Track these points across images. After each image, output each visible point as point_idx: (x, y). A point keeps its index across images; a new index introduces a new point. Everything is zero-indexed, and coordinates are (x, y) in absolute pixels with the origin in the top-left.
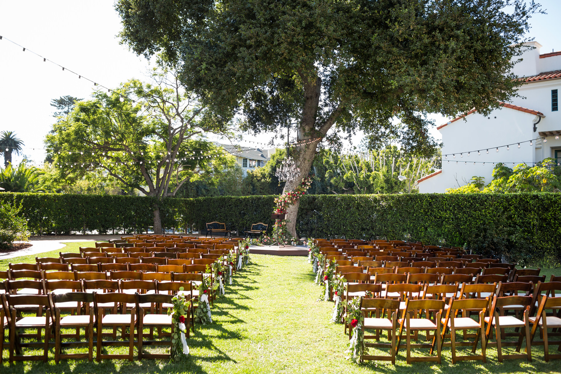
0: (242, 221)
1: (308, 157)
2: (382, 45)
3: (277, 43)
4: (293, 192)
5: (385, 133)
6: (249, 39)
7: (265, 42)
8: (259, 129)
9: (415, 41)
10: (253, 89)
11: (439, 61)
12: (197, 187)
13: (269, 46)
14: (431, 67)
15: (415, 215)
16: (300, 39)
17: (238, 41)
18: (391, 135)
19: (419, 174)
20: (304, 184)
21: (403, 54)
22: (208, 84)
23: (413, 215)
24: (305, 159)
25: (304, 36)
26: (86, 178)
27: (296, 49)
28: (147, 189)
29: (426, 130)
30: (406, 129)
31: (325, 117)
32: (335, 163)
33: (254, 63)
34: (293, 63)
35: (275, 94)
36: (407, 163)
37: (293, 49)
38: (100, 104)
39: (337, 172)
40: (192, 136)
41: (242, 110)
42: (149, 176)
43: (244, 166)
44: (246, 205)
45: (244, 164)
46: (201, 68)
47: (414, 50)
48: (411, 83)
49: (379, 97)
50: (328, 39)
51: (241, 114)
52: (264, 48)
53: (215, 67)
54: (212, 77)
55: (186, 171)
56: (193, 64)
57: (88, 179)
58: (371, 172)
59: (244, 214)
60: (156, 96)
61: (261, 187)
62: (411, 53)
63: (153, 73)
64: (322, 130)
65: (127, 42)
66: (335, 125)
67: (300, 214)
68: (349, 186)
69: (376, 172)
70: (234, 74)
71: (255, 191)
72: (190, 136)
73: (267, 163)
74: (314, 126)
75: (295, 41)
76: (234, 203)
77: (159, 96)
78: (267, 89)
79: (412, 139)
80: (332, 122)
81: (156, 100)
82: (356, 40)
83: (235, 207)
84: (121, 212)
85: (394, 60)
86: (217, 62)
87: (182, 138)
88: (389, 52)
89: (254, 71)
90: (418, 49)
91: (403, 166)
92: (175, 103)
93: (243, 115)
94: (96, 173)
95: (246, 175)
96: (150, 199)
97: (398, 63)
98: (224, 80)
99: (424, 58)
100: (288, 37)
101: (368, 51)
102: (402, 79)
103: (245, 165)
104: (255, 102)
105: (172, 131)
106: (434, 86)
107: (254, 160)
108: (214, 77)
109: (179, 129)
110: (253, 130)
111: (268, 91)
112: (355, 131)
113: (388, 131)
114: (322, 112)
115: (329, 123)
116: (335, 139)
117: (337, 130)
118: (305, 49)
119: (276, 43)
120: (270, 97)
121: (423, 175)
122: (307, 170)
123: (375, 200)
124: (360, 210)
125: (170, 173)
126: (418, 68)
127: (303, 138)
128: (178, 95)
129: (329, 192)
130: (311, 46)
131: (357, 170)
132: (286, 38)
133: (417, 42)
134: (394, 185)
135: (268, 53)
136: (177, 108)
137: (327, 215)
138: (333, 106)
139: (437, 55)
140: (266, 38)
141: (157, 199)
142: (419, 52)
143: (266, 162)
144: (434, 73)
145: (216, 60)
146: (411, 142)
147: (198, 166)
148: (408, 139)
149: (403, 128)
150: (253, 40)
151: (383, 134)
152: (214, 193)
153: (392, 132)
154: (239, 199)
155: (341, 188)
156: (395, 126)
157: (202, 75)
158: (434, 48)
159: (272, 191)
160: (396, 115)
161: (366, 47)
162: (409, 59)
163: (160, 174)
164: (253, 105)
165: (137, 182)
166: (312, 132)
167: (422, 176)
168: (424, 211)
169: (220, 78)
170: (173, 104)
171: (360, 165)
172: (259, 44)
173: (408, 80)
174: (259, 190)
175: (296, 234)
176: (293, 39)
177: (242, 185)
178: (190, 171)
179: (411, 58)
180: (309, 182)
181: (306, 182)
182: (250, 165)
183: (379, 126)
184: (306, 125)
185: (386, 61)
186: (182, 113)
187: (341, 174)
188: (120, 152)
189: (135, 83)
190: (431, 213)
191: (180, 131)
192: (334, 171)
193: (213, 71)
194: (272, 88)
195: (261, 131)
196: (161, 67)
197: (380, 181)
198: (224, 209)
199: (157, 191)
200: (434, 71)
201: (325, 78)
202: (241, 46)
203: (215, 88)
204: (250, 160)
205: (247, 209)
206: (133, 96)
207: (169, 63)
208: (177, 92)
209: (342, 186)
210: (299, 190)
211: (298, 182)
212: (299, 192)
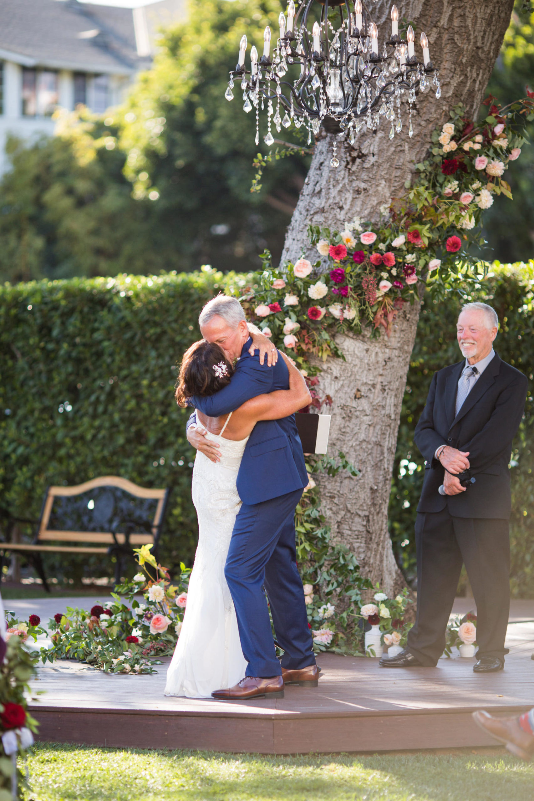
4: (368, 239)
20: (457, 166)
44: (3, 349)
73: (135, 89)
122: (475, 61)
175: (394, 562)
180: (498, 154)
181: (474, 154)
182: (24, 100)
204: (23, 69)
205: (5, 380)
210: (419, 220)
211: (409, 155)
212: (417, 235)
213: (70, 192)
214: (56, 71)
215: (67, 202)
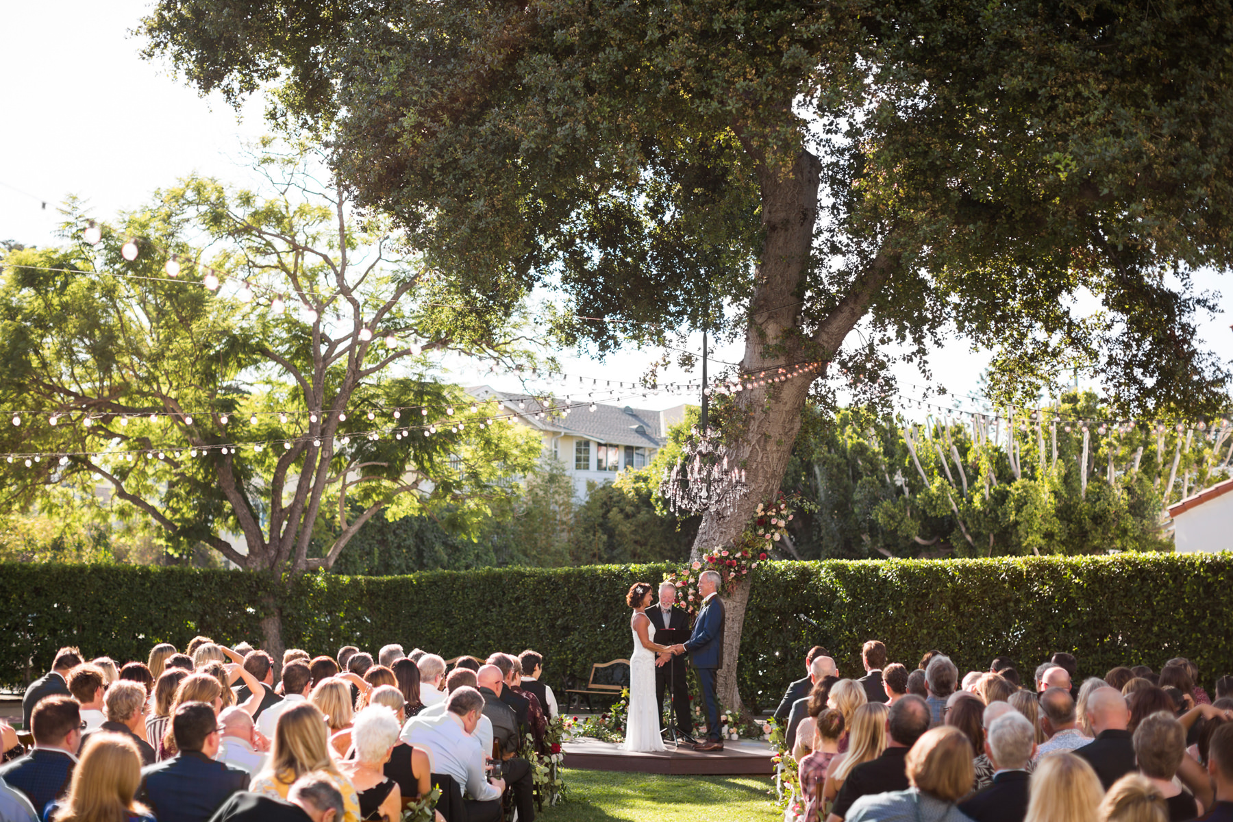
0: (559, 653)
1: (775, 431)
2: (1019, 33)
3: (658, 35)
4: (725, 554)
5: (1047, 345)
6: (562, 27)
7: (616, 34)
8: (613, 337)
9: (1134, 18)
10: (594, 202)
11: (1221, 82)
12: (420, 537)
13: (631, 48)
14: (1195, 106)
15: (1156, 629)
16: (737, 22)
17: (527, 35)
18: (1069, 352)
19: (1176, 486)
20: (764, 522)
21: (1095, 62)
22: (425, 184)
23: (1149, 630)
24: (766, 438)
25: (749, 10)
26: (43, 509)
27: (724, 55)
28: (240, 544)
29: (1189, 331)
30: (1119, 329)
31: (834, 289)
32: (885, 454)
33: (581, 104)
34: (715, 104)
35: (667, 218)
36: (1134, 451)
37: (712, 56)
38: (86, 260)
39: (893, 483)
40: (390, 364)
41: (559, 276)
42: (246, 499)
43: (578, 467)
44: (573, 597)
45: (578, 460)
46: (402, 127)
47: (1132, 49)
48: (1126, 162)
49: (1018, 215)
50: (833, 17)
51: (555, 288)
52: (614, 54)
53: (448, 122)
54: (439, 156)
55: (374, 484)
56: (376, 113)
57: (50, 512)
58: (1009, 483)
59: (567, 630)
60: (271, 231)
61: (638, 538)
62: (1122, 58)
63: (260, 153)
64: (824, 337)
65: (168, 52)
66: (868, 317)
67: (756, 629)
68: (934, 533)
69: (1026, 482)
70: (512, 147)
71: (615, 552)
72: (383, 365)
73: (657, 456)
74: (795, 321)
75: (717, 26)
76: (533, 592)
77: (282, 233)
78: (641, 201)
79: (1142, 365)
80: (858, 309)
81: (269, 244)
82: (931, 19)
83: (536, 603)
84: (151, 624)
85: (1061, 87)
86: (457, 105)
87: (356, 372)
88: (1044, 59)
89: (581, 131)
90: (1145, 43)
91: (1118, 461)
92: (335, 255)
93: (560, 291)
94: (76, 493)
95: (582, 495)
96: (250, 577)
97: (1078, 94)
98: (480, 166)
99: (1170, 75)
100: (695, 14)
101: (972, 58)
102: (1093, 147)
103: (582, 462)
104: (602, 247)
105: (323, 349)
106: (1208, 168)
107: (611, 446)
108: (447, 158)
109: (349, 342)
110: (595, 341)
111: (646, 206)
112: (939, 336)
113: (1056, 338)
114: (824, 274)
115: (847, 311)
116: (869, 365)
117: (878, 336)
118: (752, 55)
119: (653, 34)
120: (650, 225)
121: (1190, 490)
122: (773, 476)
123: (1017, 577)
124: (963, 615)
125: (317, 491)
126: (1148, 108)
127: (759, 365)
128: (342, 229)
129: (866, 549)
130: (774, 43)
131: (964, 476)
132: (686, 18)
133: (1142, 19)
134: (1088, 524)
135: (627, 73)
136: (339, 269)
137: (851, 632)
138: (861, 253)
139: (1214, 61)
140: (620, 20)
141: (273, 577)
142: (1149, 56)
143: (653, 451)
144: (1206, 125)
145: (453, 99)
146: (1138, 372)
147: (411, 466)
148: (1128, 365)
149: (1109, 327)
150: (576, 28)
151: (1044, 350)
152: (478, 556)
153: (1075, 342)
154: (548, 579)
155: (907, 537)
156: (1084, 321)
157: (405, 150)
158: (1203, 40)
159: (673, 549)
160: (1085, 283)
161: (965, 45)
162: (1117, 81)
163: (285, 494)
164: (596, 255)
165: (207, 520)
166: (788, 343)
167: (1185, 492)
168: (1189, 615)
169: (468, 161)
170: (325, 258)
171: (970, 458)
172: (595, 42)
173: (1114, 150)
174: (630, 547)
175: (737, 698)
176: (711, 20)
177: (571, 529)
178: (386, 483)
179: (1123, 77)
180: (782, 517)
181: (771, 517)
182: (600, 461)
183: (1025, 321)
184: (769, 318)
185: (1035, 90)
186: (360, 287)
187: (906, 490)
188: (154, 419)
189: (198, 190)
190: (1212, 623)
191: (351, 348)
192: (883, 482)
193: (443, 136)
194: (660, 198)
195: (624, 344)
196: (281, 134)
197: (1039, 513)
198: (499, 614)
199: (273, 553)
200: (1206, 119)
201: (834, 159)
202: (535, 49)
203: (450, 193)
204: (600, 445)
205: (574, 612)
206: (195, 234)
207: (308, 118)
208: (341, 216)
209: (912, 530)
210: (747, 546)
211: (744, 517)
212: (746, 552)
213: (622, 511)
214: (617, 446)
215: (620, 516)
